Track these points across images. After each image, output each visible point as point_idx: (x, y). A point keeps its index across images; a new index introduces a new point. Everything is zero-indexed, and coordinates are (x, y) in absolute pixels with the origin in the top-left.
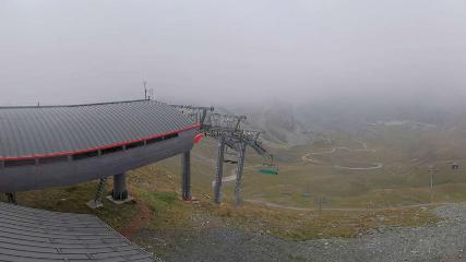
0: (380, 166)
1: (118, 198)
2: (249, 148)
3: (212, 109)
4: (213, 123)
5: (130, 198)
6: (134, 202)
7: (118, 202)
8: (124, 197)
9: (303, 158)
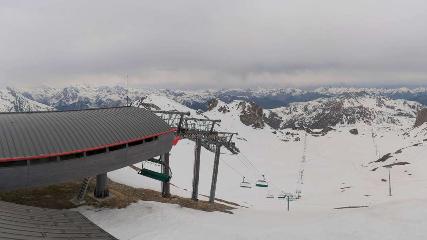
1: (99, 196)
2: (223, 149)
3: (189, 114)
4: (190, 127)
6: (114, 199)
8: (106, 195)
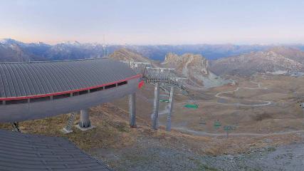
0: (270, 103)
5: (92, 127)
7: (83, 129)
9: (216, 96)
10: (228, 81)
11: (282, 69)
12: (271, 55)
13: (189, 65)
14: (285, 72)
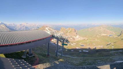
1: (30, 55)
4: (55, 35)
10: (84, 38)
11: (104, 33)
12: (100, 28)
13: (70, 32)
14: (106, 35)
